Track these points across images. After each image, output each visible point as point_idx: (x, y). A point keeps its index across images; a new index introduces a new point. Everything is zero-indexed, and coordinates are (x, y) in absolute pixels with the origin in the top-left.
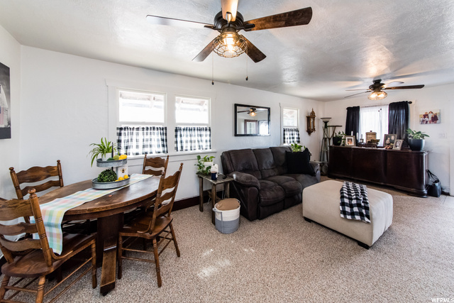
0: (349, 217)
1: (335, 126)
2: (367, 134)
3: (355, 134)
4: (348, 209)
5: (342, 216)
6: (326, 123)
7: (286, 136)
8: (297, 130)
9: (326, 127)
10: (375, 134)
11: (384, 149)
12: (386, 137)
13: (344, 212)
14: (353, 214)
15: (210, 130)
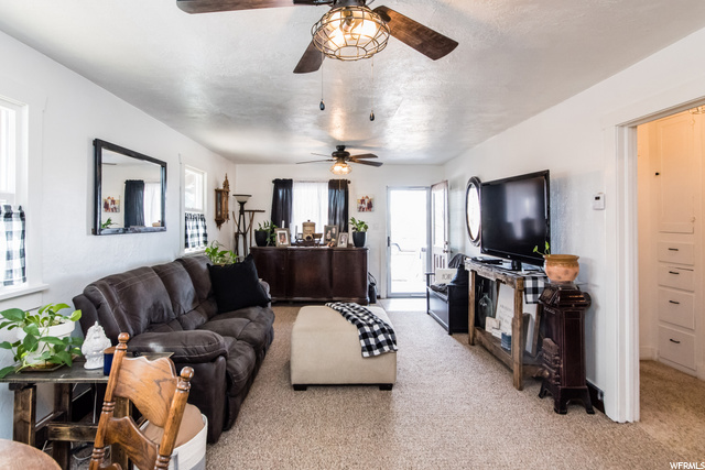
0: (377, 352)
1: (254, 211)
2: (304, 225)
3: (287, 226)
4: (372, 341)
5: (366, 354)
6: (242, 204)
7: (189, 233)
8: (203, 219)
9: (242, 212)
10: (313, 225)
11: (327, 247)
12: (327, 229)
13: (369, 348)
14: (379, 346)
15: (22, 215)
